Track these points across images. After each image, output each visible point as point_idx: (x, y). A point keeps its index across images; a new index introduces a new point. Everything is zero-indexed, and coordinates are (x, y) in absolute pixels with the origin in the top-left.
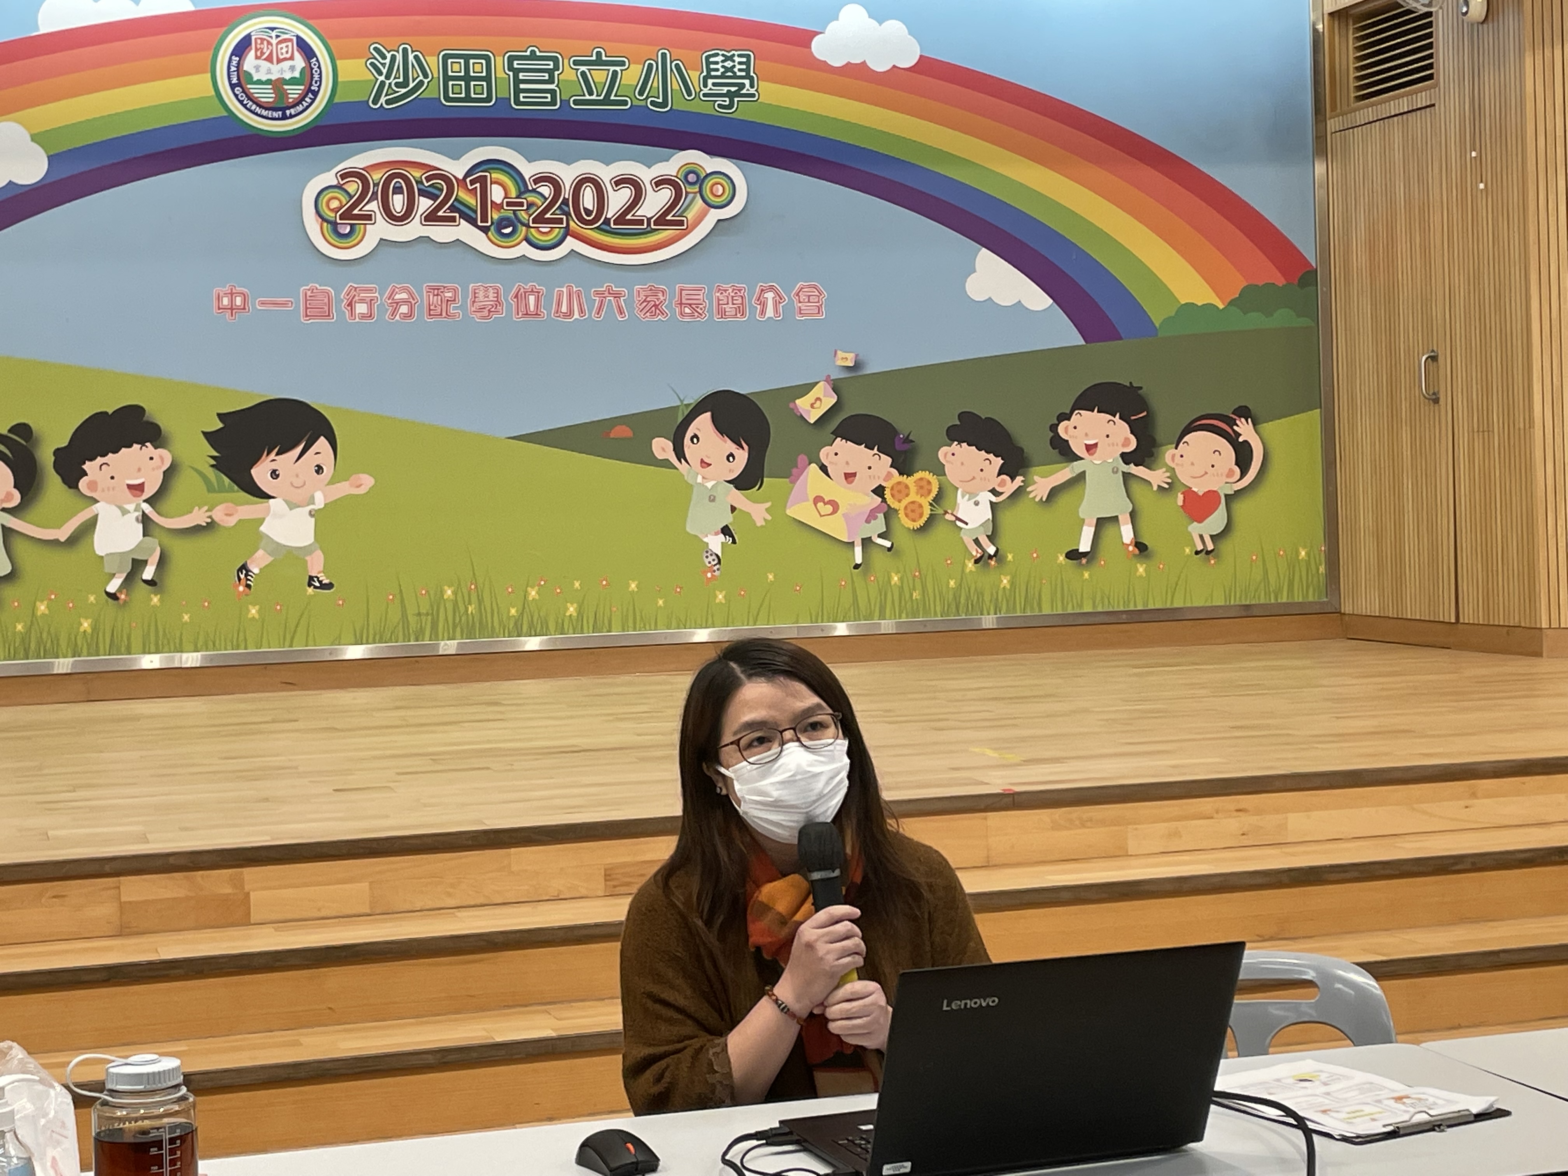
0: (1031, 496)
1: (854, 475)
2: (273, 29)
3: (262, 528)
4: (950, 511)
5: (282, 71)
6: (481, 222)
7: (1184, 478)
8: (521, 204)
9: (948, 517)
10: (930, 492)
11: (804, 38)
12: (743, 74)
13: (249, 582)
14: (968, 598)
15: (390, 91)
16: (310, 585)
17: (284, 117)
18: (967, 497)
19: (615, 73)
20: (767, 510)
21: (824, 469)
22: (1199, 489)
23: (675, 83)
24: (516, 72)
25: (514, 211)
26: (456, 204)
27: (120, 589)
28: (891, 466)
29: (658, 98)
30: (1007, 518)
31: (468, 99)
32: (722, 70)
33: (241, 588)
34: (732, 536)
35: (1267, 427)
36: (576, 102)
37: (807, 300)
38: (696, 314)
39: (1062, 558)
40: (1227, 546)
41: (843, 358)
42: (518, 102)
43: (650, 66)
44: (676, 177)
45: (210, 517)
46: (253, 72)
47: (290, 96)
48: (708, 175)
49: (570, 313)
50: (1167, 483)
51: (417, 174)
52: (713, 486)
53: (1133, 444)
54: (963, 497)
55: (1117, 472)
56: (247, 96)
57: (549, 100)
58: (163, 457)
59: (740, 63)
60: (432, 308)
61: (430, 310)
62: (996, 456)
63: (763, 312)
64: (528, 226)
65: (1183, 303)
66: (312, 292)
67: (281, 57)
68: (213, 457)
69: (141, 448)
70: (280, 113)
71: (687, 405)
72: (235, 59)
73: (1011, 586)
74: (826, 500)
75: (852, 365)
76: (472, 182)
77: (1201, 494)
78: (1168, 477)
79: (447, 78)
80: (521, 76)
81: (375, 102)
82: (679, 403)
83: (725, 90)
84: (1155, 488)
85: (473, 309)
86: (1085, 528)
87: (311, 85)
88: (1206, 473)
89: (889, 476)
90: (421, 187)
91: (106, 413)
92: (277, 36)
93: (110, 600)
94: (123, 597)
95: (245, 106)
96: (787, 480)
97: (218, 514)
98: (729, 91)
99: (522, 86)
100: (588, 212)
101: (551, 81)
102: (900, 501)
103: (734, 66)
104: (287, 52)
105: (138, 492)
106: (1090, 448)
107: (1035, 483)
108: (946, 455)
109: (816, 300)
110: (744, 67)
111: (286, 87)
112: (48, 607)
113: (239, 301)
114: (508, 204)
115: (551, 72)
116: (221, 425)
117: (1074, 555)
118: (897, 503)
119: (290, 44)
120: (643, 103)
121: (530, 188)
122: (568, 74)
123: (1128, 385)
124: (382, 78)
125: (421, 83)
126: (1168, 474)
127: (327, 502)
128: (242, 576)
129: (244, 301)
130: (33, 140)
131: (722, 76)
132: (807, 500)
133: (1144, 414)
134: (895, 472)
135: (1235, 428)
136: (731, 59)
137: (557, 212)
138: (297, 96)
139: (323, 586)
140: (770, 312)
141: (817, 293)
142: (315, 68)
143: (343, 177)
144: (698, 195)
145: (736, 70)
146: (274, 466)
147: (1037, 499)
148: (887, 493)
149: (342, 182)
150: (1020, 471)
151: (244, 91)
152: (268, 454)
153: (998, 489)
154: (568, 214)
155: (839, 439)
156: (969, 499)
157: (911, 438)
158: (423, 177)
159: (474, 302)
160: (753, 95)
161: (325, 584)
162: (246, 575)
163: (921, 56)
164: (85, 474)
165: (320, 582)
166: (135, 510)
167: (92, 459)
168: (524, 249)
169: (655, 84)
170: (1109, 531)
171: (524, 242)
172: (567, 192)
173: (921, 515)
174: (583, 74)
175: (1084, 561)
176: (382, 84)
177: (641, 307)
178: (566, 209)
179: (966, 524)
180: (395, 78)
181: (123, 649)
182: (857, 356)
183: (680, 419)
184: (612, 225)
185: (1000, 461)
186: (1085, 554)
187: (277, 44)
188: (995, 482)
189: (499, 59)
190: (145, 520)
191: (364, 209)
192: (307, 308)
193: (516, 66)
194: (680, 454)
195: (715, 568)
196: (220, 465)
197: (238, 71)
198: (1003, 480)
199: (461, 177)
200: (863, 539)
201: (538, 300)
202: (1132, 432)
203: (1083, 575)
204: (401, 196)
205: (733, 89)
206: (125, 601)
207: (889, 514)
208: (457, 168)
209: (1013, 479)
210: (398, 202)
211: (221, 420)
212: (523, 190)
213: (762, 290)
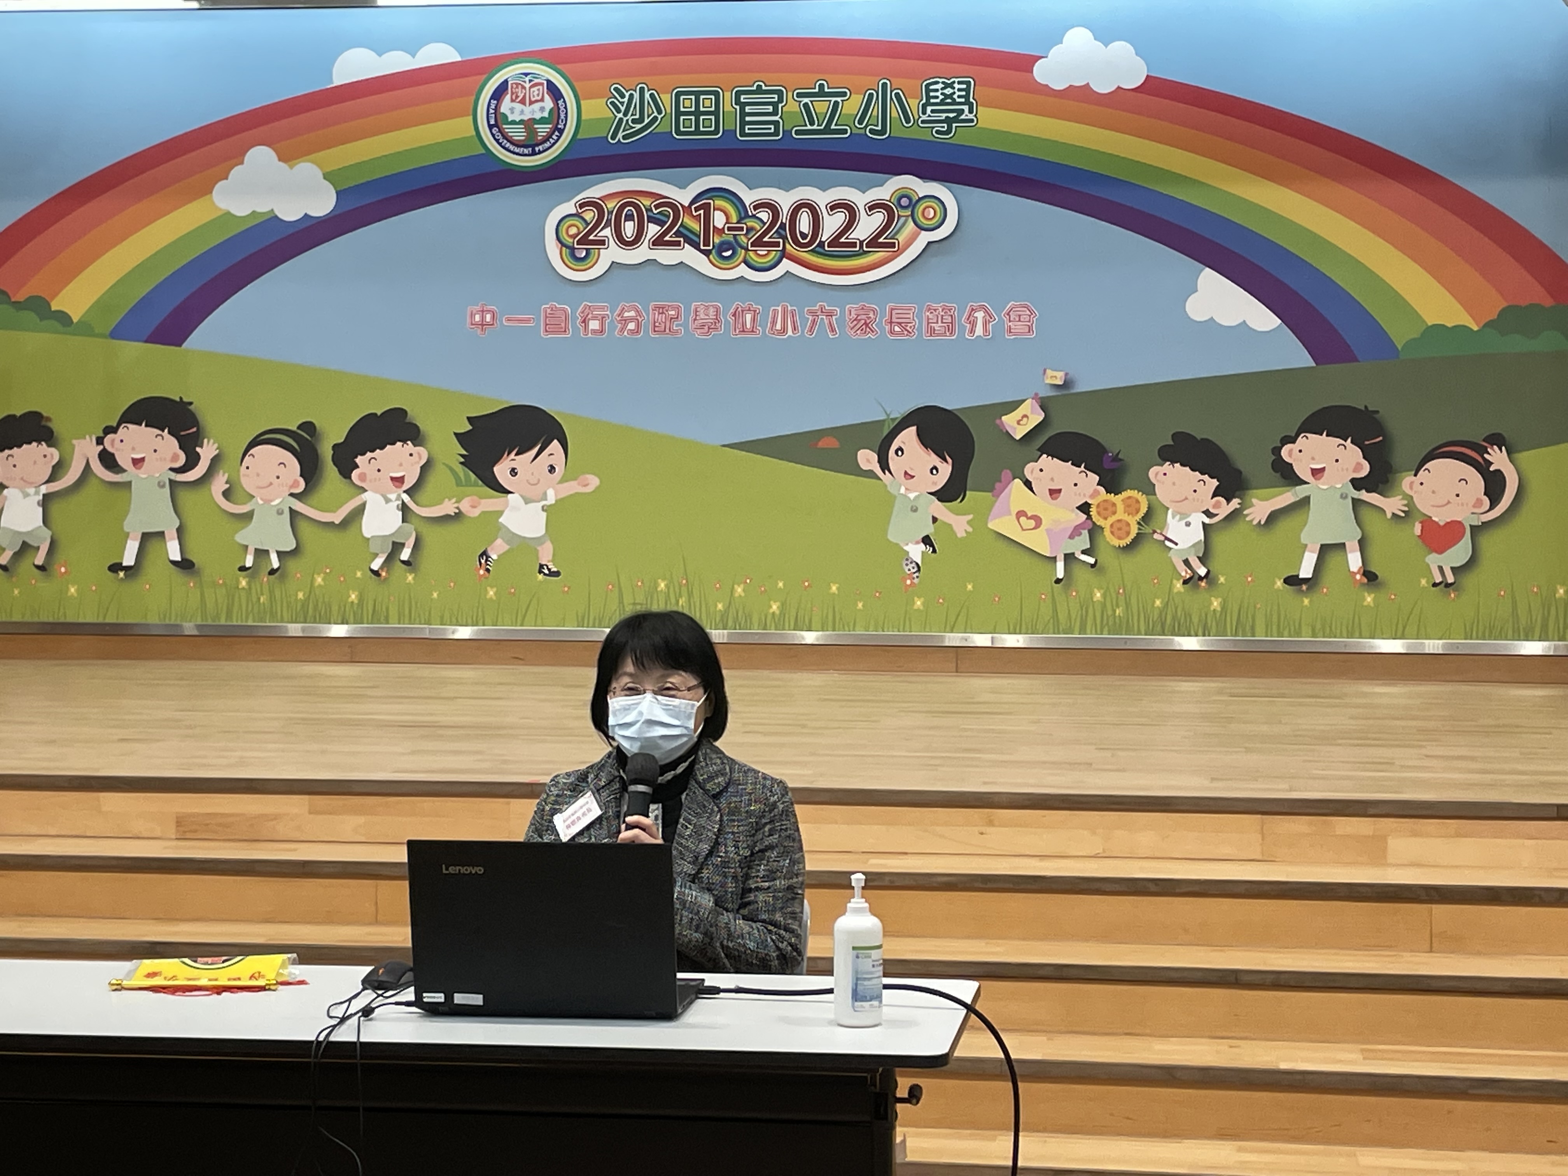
0: (1248, 519)
1: (1059, 491)
2: (526, 74)
3: (501, 520)
4: (1158, 531)
5: (533, 112)
6: (704, 246)
7: (1424, 505)
8: (742, 229)
9: (1156, 536)
10: (1138, 511)
11: (1026, 63)
12: (963, 100)
13: (488, 567)
14: (1174, 618)
15: (627, 127)
16: (540, 572)
17: (534, 153)
18: (1178, 517)
19: (836, 103)
20: (969, 522)
21: (1028, 484)
22: (1440, 517)
23: (894, 112)
24: (743, 105)
25: (735, 235)
26: (681, 229)
27: (382, 568)
28: (1098, 484)
29: (877, 126)
30: (1220, 541)
31: (697, 132)
32: (941, 97)
33: (482, 572)
34: (932, 545)
35: (1524, 457)
36: (797, 132)
37: (1017, 319)
38: (906, 333)
39: (1279, 583)
40: (1470, 580)
41: (1052, 377)
42: (743, 134)
43: (871, 95)
44: (890, 201)
45: (458, 508)
46: (508, 113)
47: (539, 134)
48: (920, 199)
49: (784, 330)
50: (1403, 511)
51: (647, 202)
52: (917, 497)
53: (1366, 469)
54: (1173, 517)
55: (1346, 497)
56: (503, 135)
57: (772, 131)
58: (421, 454)
59: (959, 90)
60: (657, 324)
61: (655, 326)
62: (1212, 477)
63: (972, 331)
64: (747, 250)
65: (1430, 324)
66: (552, 310)
67: (533, 99)
68: (462, 456)
69: (403, 446)
70: (530, 149)
71: (893, 420)
72: (494, 102)
73: (1222, 608)
74: (1029, 515)
75: (1061, 383)
76: (697, 210)
77: (1442, 523)
78: (1405, 505)
79: (679, 113)
80: (748, 109)
81: (613, 138)
82: (883, 417)
83: (944, 116)
84: (1389, 515)
85: (694, 326)
86: (1307, 554)
87: (558, 123)
88: (1449, 502)
89: (1096, 493)
90: (650, 214)
91: (375, 414)
92: (530, 81)
93: (373, 576)
94: (384, 574)
95: (500, 144)
96: (990, 494)
97: (465, 506)
98: (947, 117)
99: (748, 119)
100: (805, 237)
101: (775, 113)
102: (1106, 519)
103: (954, 93)
104: (538, 95)
105: (397, 484)
106: (1317, 473)
107: (1252, 505)
108: (1157, 474)
109: (1027, 319)
110: (964, 93)
111: (536, 126)
112: (323, 580)
113: (488, 317)
114: (729, 229)
115: (775, 105)
116: (471, 428)
117: (1293, 581)
118: (1101, 520)
119: (541, 87)
120: (862, 131)
121: (750, 214)
122: (791, 106)
123: (1363, 408)
124: (620, 115)
125: (656, 118)
126: (1405, 502)
127: (559, 497)
128: (483, 561)
129: (493, 317)
130: (325, 178)
131: (942, 103)
132: (1010, 514)
133: (1381, 438)
134: (1102, 489)
135: (1486, 456)
136: (951, 86)
137: (775, 236)
138: (545, 134)
139: (552, 574)
140: (979, 331)
141: (1028, 312)
142: (562, 108)
143: (581, 206)
144: (910, 219)
145: (955, 96)
146: (513, 465)
147: (1255, 522)
148: (1093, 512)
149: (580, 211)
150: (1237, 493)
151: (500, 131)
152: (508, 454)
153: (1212, 510)
154: (785, 238)
155: (1045, 456)
156: (1180, 519)
157: (1120, 456)
158: (652, 206)
159: (695, 320)
160: (972, 121)
161: (554, 572)
162: (487, 560)
163: (1148, 76)
164: (357, 467)
165: (549, 570)
166: (397, 499)
167: (363, 454)
168: (743, 271)
169: (875, 113)
170: (1333, 560)
171: (743, 264)
172: (784, 217)
173: (1128, 533)
174: (806, 105)
175: (1304, 587)
176: (621, 120)
177: (852, 325)
178: (783, 232)
179: (1176, 544)
180: (632, 115)
181: (382, 618)
182: (1066, 374)
183: (886, 432)
184: (826, 248)
185: (1215, 483)
186: (1306, 581)
187: (530, 87)
188: (1209, 504)
189: (727, 95)
190: (404, 508)
191: (598, 235)
192: (547, 325)
193: (742, 100)
194: (884, 465)
195: (915, 575)
196: (467, 462)
197: (495, 113)
198: (1218, 502)
199: (687, 205)
200: (1066, 555)
201: (754, 320)
202: (1364, 458)
203: (1303, 602)
204: (632, 222)
205: (952, 115)
206: (386, 579)
207: (1094, 531)
208: (684, 197)
209: (1228, 501)
210: (629, 229)
211: (471, 424)
212: (744, 214)
213: (973, 310)
